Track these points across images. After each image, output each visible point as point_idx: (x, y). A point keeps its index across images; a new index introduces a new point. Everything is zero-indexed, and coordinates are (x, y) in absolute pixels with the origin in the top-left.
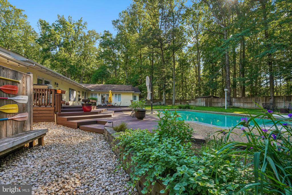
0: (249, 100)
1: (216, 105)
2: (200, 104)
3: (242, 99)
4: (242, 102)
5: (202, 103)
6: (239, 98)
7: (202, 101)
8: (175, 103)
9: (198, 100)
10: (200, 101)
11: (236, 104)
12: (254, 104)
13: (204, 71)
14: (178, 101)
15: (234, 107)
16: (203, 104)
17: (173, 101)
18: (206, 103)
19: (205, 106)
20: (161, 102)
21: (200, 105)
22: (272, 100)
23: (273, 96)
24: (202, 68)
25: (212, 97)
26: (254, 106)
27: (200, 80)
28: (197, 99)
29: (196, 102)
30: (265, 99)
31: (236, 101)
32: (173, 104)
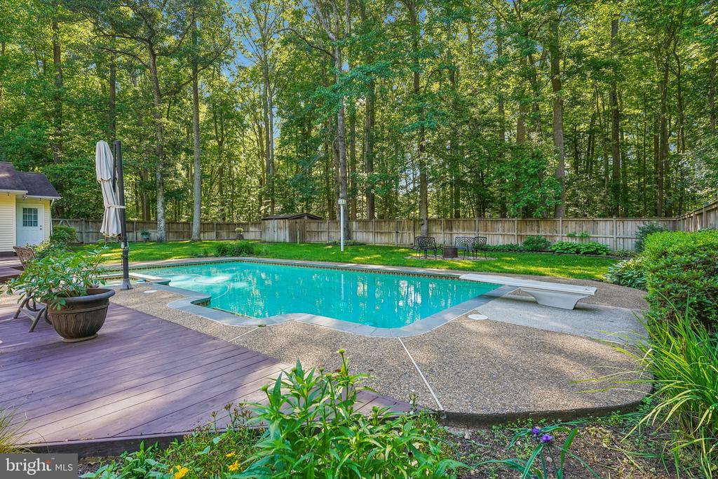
0: (385, 228)
1: (314, 240)
2: (276, 235)
3: (370, 224)
4: (371, 230)
5: (278, 232)
6: (365, 221)
7: (281, 228)
8: (199, 236)
9: (271, 224)
10: (274, 228)
11: (359, 237)
12: (394, 234)
13: (284, 144)
14: (211, 226)
15: (355, 244)
16: (284, 236)
17: (196, 228)
18: (293, 235)
19: (288, 241)
20: (149, 231)
21: (276, 240)
22: (424, 228)
23: (427, 219)
24: (277, 134)
25: (306, 218)
26: (394, 240)
27: (271, 167)
28: (266, 221)
29: (264, 230)
30: (412, 226)
31: (359, 228)
32: (195, 236)
